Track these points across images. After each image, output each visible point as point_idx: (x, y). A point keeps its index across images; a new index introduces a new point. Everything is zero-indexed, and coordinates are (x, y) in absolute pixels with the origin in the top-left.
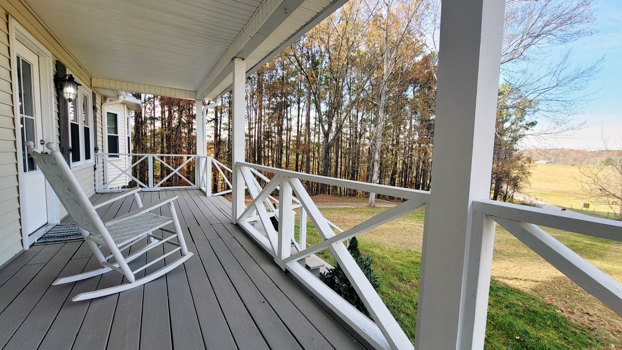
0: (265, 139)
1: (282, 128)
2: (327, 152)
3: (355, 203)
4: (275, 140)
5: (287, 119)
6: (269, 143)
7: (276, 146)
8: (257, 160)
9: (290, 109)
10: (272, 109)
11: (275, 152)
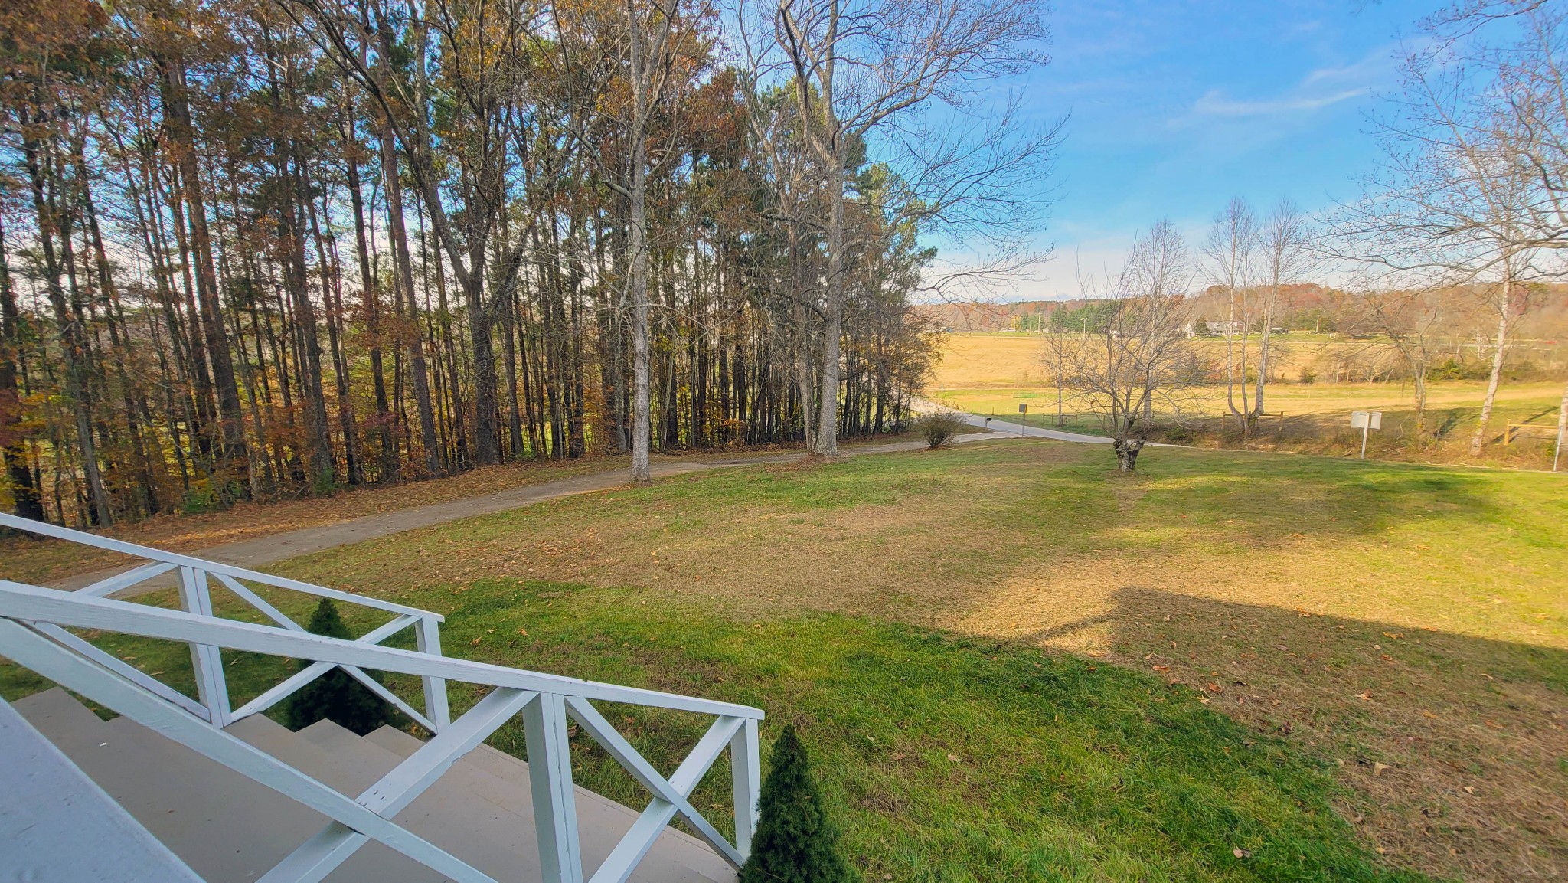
0: (238, 307)
1: (301, 268)
2: (482, 339)
3: (589, 475)
4: (278, 307)
5: (318, 238)
6: (255, 319)
7: (287, 328)
8: (213, 381)
9: (324, 204)
10: (247, 200)
11: (289, 349)
